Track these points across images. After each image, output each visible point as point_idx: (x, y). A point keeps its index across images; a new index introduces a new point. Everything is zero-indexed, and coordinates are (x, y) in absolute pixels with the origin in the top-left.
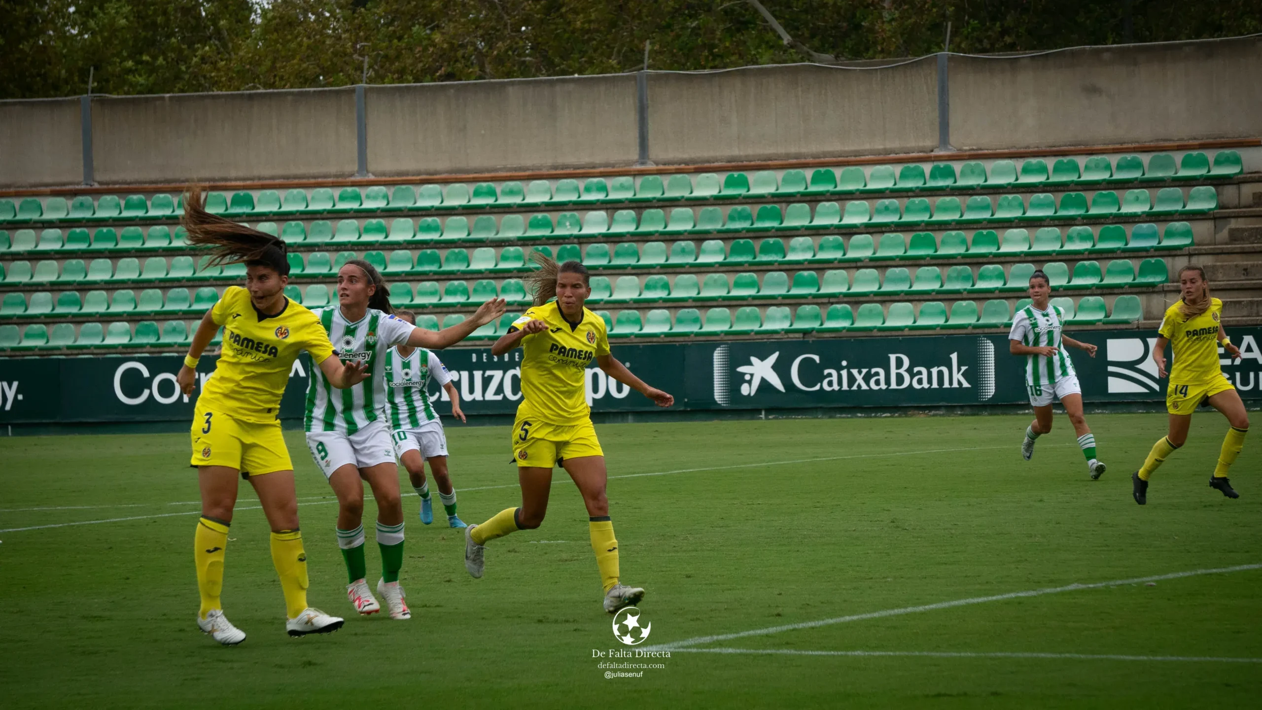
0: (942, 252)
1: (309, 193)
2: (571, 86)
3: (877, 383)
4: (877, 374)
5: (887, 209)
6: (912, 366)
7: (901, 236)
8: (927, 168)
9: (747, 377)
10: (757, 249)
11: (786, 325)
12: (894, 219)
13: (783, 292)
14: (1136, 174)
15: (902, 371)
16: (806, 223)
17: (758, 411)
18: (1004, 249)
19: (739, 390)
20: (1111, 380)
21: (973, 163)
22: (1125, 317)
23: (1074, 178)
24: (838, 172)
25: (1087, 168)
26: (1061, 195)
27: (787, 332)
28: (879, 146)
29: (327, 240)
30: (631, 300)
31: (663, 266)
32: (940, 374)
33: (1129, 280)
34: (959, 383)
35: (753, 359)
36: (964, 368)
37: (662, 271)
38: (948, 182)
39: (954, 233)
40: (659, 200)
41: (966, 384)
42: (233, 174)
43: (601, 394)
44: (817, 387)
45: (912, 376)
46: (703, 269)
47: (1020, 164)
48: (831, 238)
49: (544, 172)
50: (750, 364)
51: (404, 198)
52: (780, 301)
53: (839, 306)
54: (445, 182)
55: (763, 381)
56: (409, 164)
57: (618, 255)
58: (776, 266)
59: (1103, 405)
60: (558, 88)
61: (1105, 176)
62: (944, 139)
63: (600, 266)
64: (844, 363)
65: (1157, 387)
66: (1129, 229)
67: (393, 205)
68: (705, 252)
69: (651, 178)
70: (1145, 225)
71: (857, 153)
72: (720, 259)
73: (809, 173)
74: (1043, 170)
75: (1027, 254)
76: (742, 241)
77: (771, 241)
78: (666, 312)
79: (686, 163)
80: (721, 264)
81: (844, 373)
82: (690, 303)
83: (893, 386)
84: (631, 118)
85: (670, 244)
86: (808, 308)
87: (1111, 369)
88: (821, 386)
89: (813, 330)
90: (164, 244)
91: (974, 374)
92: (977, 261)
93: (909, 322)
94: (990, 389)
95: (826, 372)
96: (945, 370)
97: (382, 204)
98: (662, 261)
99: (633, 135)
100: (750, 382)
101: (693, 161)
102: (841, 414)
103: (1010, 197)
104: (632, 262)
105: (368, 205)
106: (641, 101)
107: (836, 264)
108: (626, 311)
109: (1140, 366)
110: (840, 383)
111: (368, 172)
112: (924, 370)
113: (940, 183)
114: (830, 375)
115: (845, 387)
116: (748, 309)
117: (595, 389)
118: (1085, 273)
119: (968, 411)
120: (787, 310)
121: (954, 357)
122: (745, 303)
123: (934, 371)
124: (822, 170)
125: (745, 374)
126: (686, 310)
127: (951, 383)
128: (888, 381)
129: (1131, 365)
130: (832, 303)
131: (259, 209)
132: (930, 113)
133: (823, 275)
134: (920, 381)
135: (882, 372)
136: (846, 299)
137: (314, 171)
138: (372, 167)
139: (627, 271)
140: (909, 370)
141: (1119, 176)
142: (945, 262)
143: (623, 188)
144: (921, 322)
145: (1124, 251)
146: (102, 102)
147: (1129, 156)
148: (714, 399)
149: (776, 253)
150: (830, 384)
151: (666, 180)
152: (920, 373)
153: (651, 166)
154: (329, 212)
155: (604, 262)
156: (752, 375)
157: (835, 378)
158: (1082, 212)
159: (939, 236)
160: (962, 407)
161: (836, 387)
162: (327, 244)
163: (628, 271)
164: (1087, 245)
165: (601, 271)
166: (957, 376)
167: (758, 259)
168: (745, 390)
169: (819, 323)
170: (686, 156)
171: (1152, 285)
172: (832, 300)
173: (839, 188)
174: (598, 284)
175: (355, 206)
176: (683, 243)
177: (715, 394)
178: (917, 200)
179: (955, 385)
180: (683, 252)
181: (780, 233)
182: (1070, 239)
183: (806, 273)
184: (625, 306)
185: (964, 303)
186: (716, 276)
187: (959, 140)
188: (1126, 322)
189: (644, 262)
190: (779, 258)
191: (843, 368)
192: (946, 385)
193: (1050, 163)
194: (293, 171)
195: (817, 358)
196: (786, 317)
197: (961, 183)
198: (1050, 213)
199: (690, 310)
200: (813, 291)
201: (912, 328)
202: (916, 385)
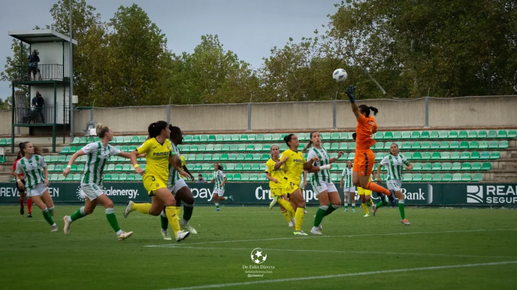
0: (423, 158)
1: (232, 135)
2: (313, 104)
5: (407, 144)
6: (407, 192)
7: (411, 153)
8: (421, 132)
9: (356, 194)
12: (409, 147)
14: (485, 136)
15: (404, 194)
16: (382, 148)
18: (442, 158)
20: (468, 198)
21: (435, 131)
22: (477, 180)
23: (465, 136)
24: (393, 133)
25: (470, 134)
26: (461, 142)
28: (407, 125)
29: (236, 150)
32: (416, 195)
33: (479, 168)
34: (422, 198)
36: (423, 193)
38: (427, 137)
39: (427, 152)
40: (338, 140)
41: (424, 199)
42: (210, 129)
43: (311, 199)
44: (378, 198)
45: (407, 195)
47: (449, 132)
49: (304, 130)
51: (260, 137)
54: (274, 133)
56: (263, 128)
59: (465, 206)
60: (309, 105)
61: (475, 136)
62: (427, 123)
65: (482, 201)
66: (481, 153)
67: (257, 140)
68: (350, 156)
69: (336, 133)
70: (485, 152)
71: (400, 127)
73: (384, 133)
74: (456, 134)
75: (449, 160)
78: (336, 174)
79: (348, 129)
84: (331, 114)
87: (468, 195)
90: (188, 150)
91: (426, 196)
92: (433, 161)
93: (411, 179)
94: (431, 200)
96: (417, 194)
97: (254, 139)
99: (332, 120)
100: (357, 196)
101: (349, 128)
103: (445, 142)
105: (250, 139)
106: (334, 109)
109: (477, 194)
111: (250, 129)
112: (411, 194)
113: (424, 137)
117: (310, 197)
118: (466, 166)
119: (424, 207)
121: (420, 190)
123: (414, 194)
124: (389, 132)
127: (419, 198)
129: (474, 194)
131: (217, 140)
132: (423, 115)
134: (409, 197)
137: (235, 129)
138: (252, 128)
140: (406, 194)
141: (479, 136)
142: (424, 161)
143: (327, 136)
144: (414, 180)
145: (479, 159)
146: (173, 107)
147: (483, 131)
151: (340, 134)
152: (409, 195)
153: (337, 129)
154: (238, 141)
158: (467, 147)
159: (422, 153)
160: (422, 206)
162: (236, 151)
164: (468, 157)
166: (421, 196)
168: (356, 198)
170: (347, 127)
171: (486, 170)
173: (393, 138)
175: (246, 139)
178: (416, 142)
179: (420, 199)
182: (463, 155)
185: (428, 174)
187: (432, 124)
188: (477, 181)
192: (418, 199)
193: (458, 132)
194: (228, 129)
197: (431, 137)
198: (457, 147)
201: (411, 181)
202: (408, 199)
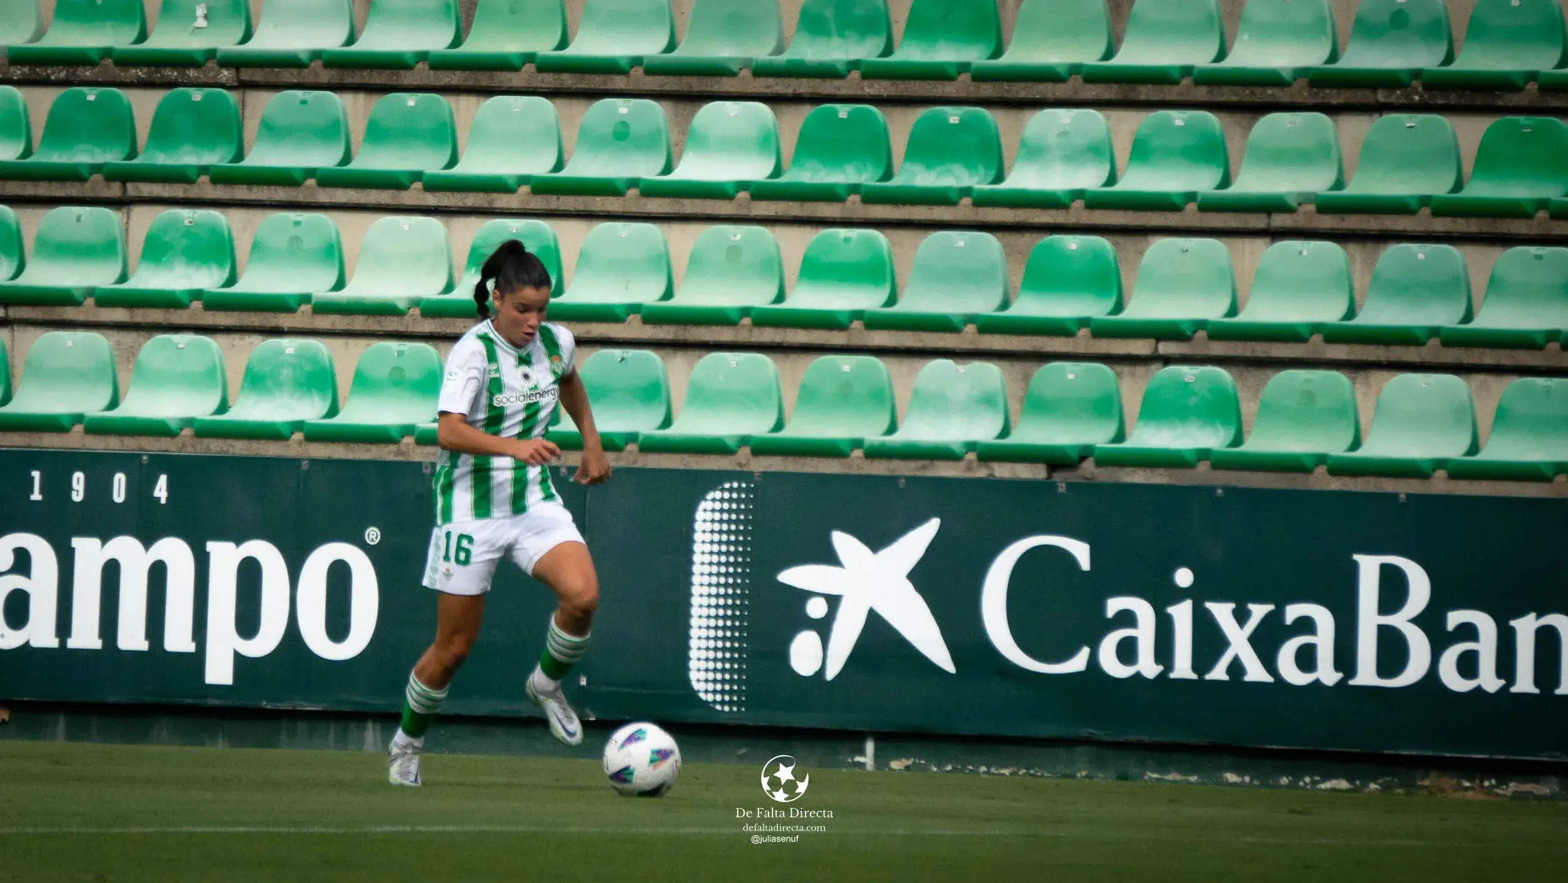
3: (1306, 659)
4: (1306, 625)
5: (1399, 24)
6: (1440, 603)
7: (1443, 126)
9: (816, 609)
10: (899, 143)
11: (985, 431)
12: (1426, 60)
13: (984, 304)
15: (1400, 621)
16: (1089, 57)
17: (854, 739)
19: (784, 656)
27: (988, 455)
30: (415, 303)
31: (541, 187)
32: (1548, 640)
35: (843, 542)
37: (538, 203)
44: (1077, 663)
45: (1439, 640)
46: (689, 206)
48: (1178, 118)
50: (830, 557)
52: (969, 338)
53: (1188, 372)
55: (875, 623)
57: (377, 134)
58: (964, 211)
63: (310, 173)
64: (1184, 577)
68: (703, 144)
72: (757, 170)
76: (843, 111)
77: (954, 115)
80: (760, 192)
81: (1182, 614)
82: (633, 329)
83: (1366, 674)
85: (575, 106)
86: (1071, 371)
88: (1093, 661)
89: (1085, 453)
95: (1114, 605)
98: (540, 166)
100: (823, 628)
102: (1162, 768)
104: (431, 163)
107: (1190, 216)
108: (394, 345)
110: (1164, 650)
112: (1484, 624)
114: (1127, 618)
115: (1183, 667)
116: (846, 363)
117: (248, 622)
120: (991, 372)
122: (837, 338)
123: (1525, 627)
125: (808, 594)
126: (618, 353)
128: (1345, 658)
130: (1167, 360)
133: (1141, 253)
134: (1468, 665)
135: (1323, 618)
136: (1218, 349)
139: (408, 198)
140: (1430, 621)
144: (1497, 452)
148: (687, 682)
149: (970, 165)
150: (1127, 651)
152: (1468, 632)
155: (325, 158)
156: (833, 601)
157: (1145, 633)
161: (1148, 666)
163: (413, 196)
165: (311, 191)
167: (898, 181)
168: (805, 655)
169: (1111, 430)
172: (1165, 348)
174: (295, 240)
176: (623, 107)
177: (693, 664)
180: (622, 135)
181: (987, 90)
183: (1072, 242)
184: (392, 324)
186: (737, 233)
189: (473, 165)
190: (977, 181)
191: (1179, 595)
195: (1081, 552)
196: (987, 401)
199: (630, 353)
200: (1097, 309)
201: (1458, 472)
202: (1452, 679)
